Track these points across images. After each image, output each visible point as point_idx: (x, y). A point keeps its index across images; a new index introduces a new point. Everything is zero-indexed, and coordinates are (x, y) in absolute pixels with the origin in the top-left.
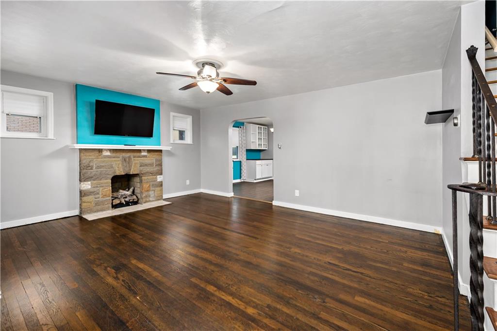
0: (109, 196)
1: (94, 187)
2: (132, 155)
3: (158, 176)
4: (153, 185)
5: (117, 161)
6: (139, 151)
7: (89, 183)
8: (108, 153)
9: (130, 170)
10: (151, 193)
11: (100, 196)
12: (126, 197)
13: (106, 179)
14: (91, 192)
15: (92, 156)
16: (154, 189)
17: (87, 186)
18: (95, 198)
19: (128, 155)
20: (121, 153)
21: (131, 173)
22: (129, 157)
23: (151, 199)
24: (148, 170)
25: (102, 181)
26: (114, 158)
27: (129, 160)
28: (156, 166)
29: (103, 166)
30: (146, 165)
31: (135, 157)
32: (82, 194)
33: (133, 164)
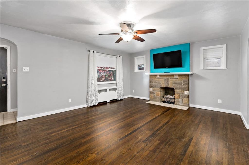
0: (159, 96)
1: (153, 91)
2: (169, 77)
3: (185, 91)
4: (181, 96)
5: (162, 80)
6: (173, 75)
7: (152, 88)
8: (158, 77)
9: (168, 85)
10: (180, 100)
11: (156, 95)
12: (168, 99)
13: (158, 88)
14: (152, 92)
15: (153, 77)
16: (182, 98)
17: (151, 89)
18: (154, 95)
19: (167, 77)
20: (164, 77)
21: (169, 87)
22: (168, 78)
23: (180, 104)
24: (178, 86)
25: (156, 89)
26: (161, 79)
27: (168, 80)
28: (183, 84)
29: (157, 82)
30: (177, 83)
31: (171, 79)
32: (151, 92)
33: (170, 83)
